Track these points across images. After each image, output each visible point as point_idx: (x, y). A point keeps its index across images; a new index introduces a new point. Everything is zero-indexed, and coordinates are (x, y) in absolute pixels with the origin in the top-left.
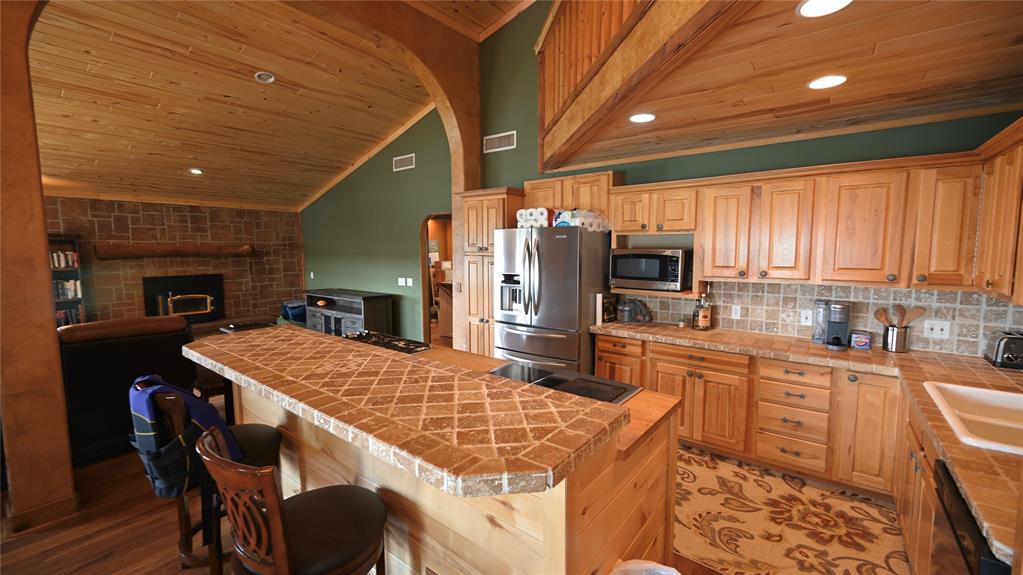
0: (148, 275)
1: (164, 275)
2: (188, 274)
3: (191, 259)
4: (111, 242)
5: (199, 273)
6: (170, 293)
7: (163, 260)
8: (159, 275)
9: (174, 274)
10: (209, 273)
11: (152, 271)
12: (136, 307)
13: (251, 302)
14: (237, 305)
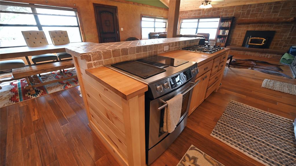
0: (249, 30)
1: (254, 30)
2: (263, 30)
3: (266, 24)
4: (243, 19)
5: (267, 30)
6: (251, 36)
7: (256, 25)
8: (252, 30)
9: (257, 30)
10: (271, 30)
11: (250, 29)
12: (241, 40)
13: (284, 44)
14: (276, 44)
